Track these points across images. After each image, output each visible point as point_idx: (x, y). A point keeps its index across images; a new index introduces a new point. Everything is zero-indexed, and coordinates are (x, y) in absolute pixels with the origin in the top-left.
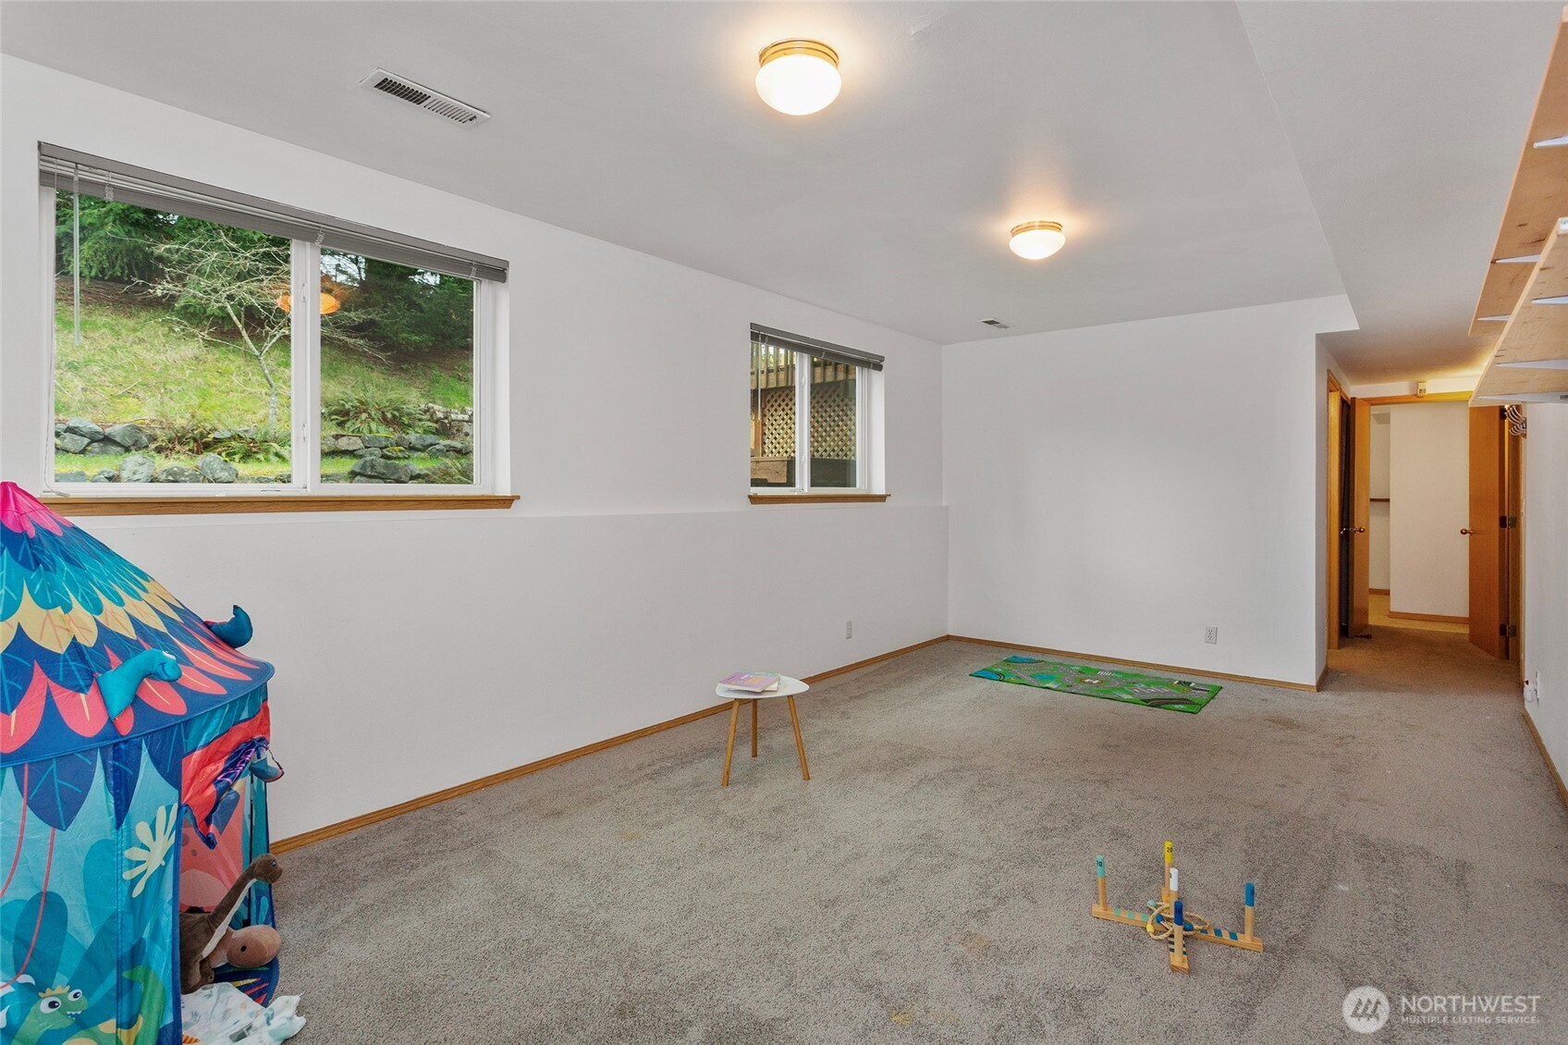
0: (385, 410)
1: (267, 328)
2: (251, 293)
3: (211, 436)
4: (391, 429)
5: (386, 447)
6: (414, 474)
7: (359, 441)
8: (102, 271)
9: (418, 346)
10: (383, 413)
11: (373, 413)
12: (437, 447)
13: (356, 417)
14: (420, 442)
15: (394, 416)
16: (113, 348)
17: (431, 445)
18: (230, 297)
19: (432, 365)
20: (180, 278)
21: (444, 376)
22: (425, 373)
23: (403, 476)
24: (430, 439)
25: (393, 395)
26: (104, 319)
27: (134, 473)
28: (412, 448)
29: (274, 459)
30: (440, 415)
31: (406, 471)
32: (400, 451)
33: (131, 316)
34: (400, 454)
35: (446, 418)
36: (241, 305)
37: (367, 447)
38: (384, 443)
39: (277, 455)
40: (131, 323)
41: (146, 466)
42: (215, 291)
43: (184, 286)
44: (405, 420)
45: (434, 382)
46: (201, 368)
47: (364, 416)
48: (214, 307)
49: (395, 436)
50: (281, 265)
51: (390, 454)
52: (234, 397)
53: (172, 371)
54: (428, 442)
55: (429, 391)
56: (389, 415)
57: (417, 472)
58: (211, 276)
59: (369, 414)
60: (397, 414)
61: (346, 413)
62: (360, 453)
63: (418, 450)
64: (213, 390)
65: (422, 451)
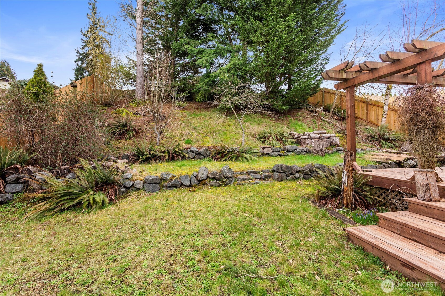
0: (277, 135)
1: (242, 111)
2: (237, 100)
3: (226, 152)
4: (280, 143)
5: (280, 151)
6: (297, 171)
7: (271, 150)
8: (203, 100)
9: (284, 110)
10: (277, 136)
11: (273, 137)
12: (298, 150)
13: (268, 139)
14: (291, 148)
15: (280, 138)
16: (205, 121)
17: (295, 149)
18: (232, 103)
19: (289, 116)
20: (218, 99)
21: (293, 120)
22: (286, 119)
23: (293, 172)
24: (295, 146)
25: (279, 130)
26: (203, 113)
27: (202, 174)
28: (289, 151)
29: (245, 160)
30: (296, 136)
31: (294, 169)
32: (285, 152)
33: (209, 111)
34: (285, 154)
35: (299, 137)
36: (234, 104)
37: (273, 152)
38: (279, 150)
39: (246, 158)
40: (209, 113)
41: (206, 171)
42: (227, 101)
43: (220, 101)
44: (284, 139)
45: (290, 122)
46: (224, 125)
47: (271, 138)
48: (227, 106)
49: (282, 146)
50: (245, 89)
51: (281, 154)
52: (233, 133)
53: (218, 127)
54: (295, 148)
55: (289, 126)
56: (279, 138)
57: (299, 169)
58: (226, 97)
59: (272, 138)
60: (281, 136)
61: (265, 138)
62: (271, 154)
63: (290, 152)
64: (227, 132)
65: (292, 152)
